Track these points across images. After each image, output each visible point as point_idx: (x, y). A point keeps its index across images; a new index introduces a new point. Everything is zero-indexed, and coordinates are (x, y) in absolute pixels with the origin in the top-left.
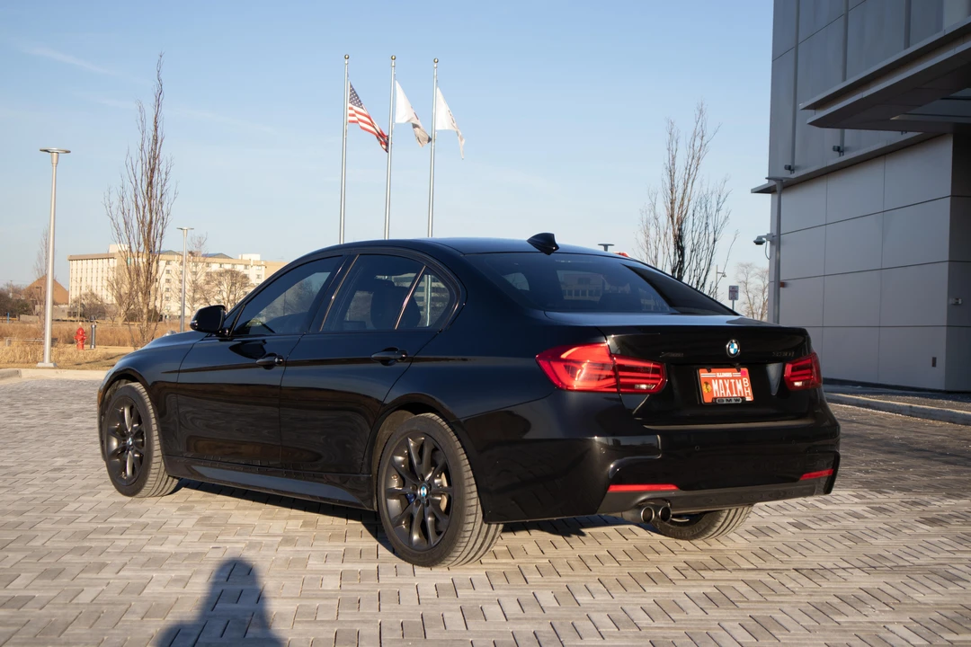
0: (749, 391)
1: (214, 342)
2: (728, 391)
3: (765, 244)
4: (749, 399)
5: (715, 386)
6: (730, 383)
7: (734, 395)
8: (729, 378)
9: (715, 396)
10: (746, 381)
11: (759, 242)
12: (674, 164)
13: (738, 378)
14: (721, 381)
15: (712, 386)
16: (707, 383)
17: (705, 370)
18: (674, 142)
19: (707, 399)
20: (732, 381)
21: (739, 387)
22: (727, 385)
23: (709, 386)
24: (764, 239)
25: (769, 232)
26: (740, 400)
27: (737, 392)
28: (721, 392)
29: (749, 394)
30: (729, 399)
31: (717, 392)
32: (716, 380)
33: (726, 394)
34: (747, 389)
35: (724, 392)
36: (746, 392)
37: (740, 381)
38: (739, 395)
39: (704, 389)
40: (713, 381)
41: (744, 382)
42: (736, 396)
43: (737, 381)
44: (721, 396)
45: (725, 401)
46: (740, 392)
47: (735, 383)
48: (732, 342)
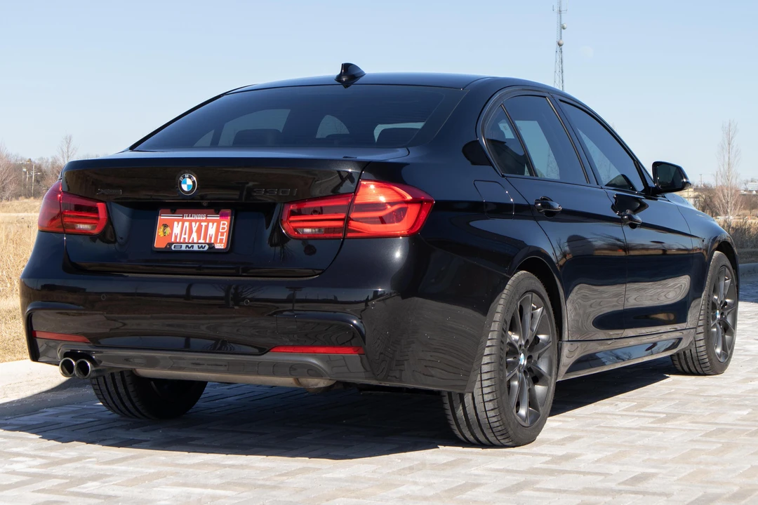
0: (225, 237)
2: (194, 235)
4: (219, 246)
5: (177, 229)
6: (200, 226)
7: (201, 241)
8: (201, 221)
9: (173, 240)
10: (225, 224)
13: (213, 221)
14: (187, 224)
15: (172, 230)
16: (165, 226)
17: (169, 210)
19: (159, 243)
20: (204, 224)
21: (212, 230)
22: (194, 229)
23: (168, 230)
26: (207, 247)
27: (205, 238)
28: (183, 236)
29: (221, 240)
30: (190, 245)
31: (176, 237)
32: (180, 223)
33: (189, 239)
34: (222, 234)
35: (187, 236)
36: (219, 237)
37: (215, 224)
38: (207, 242)
39: (160, 232)
40: (176, 223)
41: (221, 226)
42: (203, 242)
43: (211, 224)
44: (182, 241)
45: (184, 248)
46: (211, 238)
47: (207, 227)
48: (184, 178)
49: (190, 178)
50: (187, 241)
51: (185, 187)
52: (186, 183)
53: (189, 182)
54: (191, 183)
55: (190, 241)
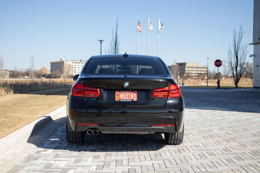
0: (136, 98)
2: (127, 97)
3: (252, 57)
5: (122, 96)
6: (128, 95)
7: (129, 99)
8: (128, 94)
9: (121, 99)
10: (136, 94)
11: (251, 56)
12: (235, 40)
14: (124, 94)
16: (118, 95)
17: (118, 91)
18: (235, 34)
19: (117, 100)
20: (129, 94)
21: (132, 96)
22: (127, 96)
23: (119, 96)
24: (252, 56)
25: (253, 54)
26: (131, 100)
27: (130, 98)
28: (124, 98)
29: (135, 99)
30: (126, 100)
31: (122, 98)
32: (122, 94)
33: (126, 98)
34: (135, 97)
35: (125, 98)
36: (135, 98)
37: (133, 95)
38: (131, 99)
39: (116, 97)
40: (121, 94)
41: (135, 95)
42: (130, 99)
43: (131, 95)
44: (123, 99)
45: (124, 101)
46: (132, 98)
47: (130, 95)
48: (126, 83)
49: (127, 83)
50: (125, 99)
51: (126, 85)
53: (127, 84)
54: (128, 84)
55: (126, 99)
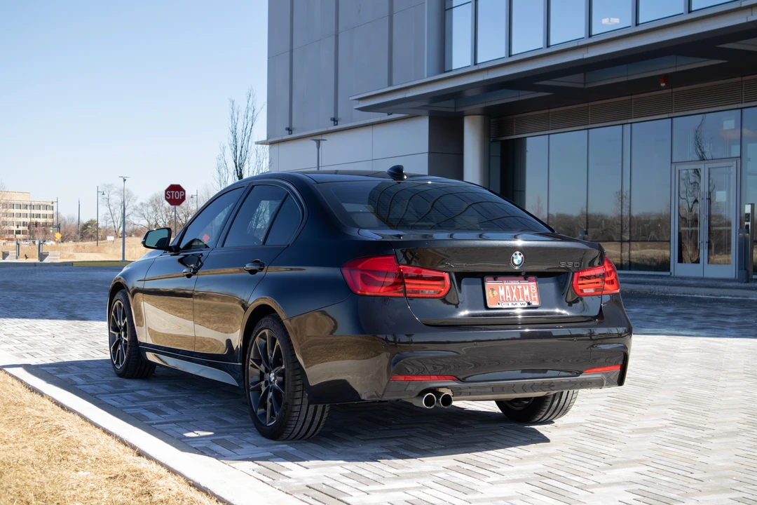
0: (536, 297)
1: (168, 256)
2: (514, 296)
4: (535, 303)
5: (502, 292)
6: (517, 289)
7: (521, 300)
8: (517, 285)
9: (500, 300)
10: (534, 287)
14: (507, 288)
15: (498, 291)
16: (493, 290)
17: (492, 278)
20: (520, 288)
21: (526, 292)
22: (514, 291)
23: (495, 293)
26: (526, 303)
27: (523, 297)
28: (507, 297)
29: (534, 298)
30: (514, 303)
31: (502, 297)
32: (503, 287)
33: (512, 299)
34: (534, 295)
35: (510, 297)
36: (533, 297)
37: (528, 287)
38: (526, 300)
39: (489, 294)
40: (500, 287)
41: (532, 289)
42: (523, 300)
43: (524, 288)
44: (507, 300)
45: (510, 304)
46: (527, 297)
47: (522, 289)
48: (516, 255)
49: (520, 254)
51: (516, 262)
52: (517, 258)
54: (521, 259)
55: (514, 300)
